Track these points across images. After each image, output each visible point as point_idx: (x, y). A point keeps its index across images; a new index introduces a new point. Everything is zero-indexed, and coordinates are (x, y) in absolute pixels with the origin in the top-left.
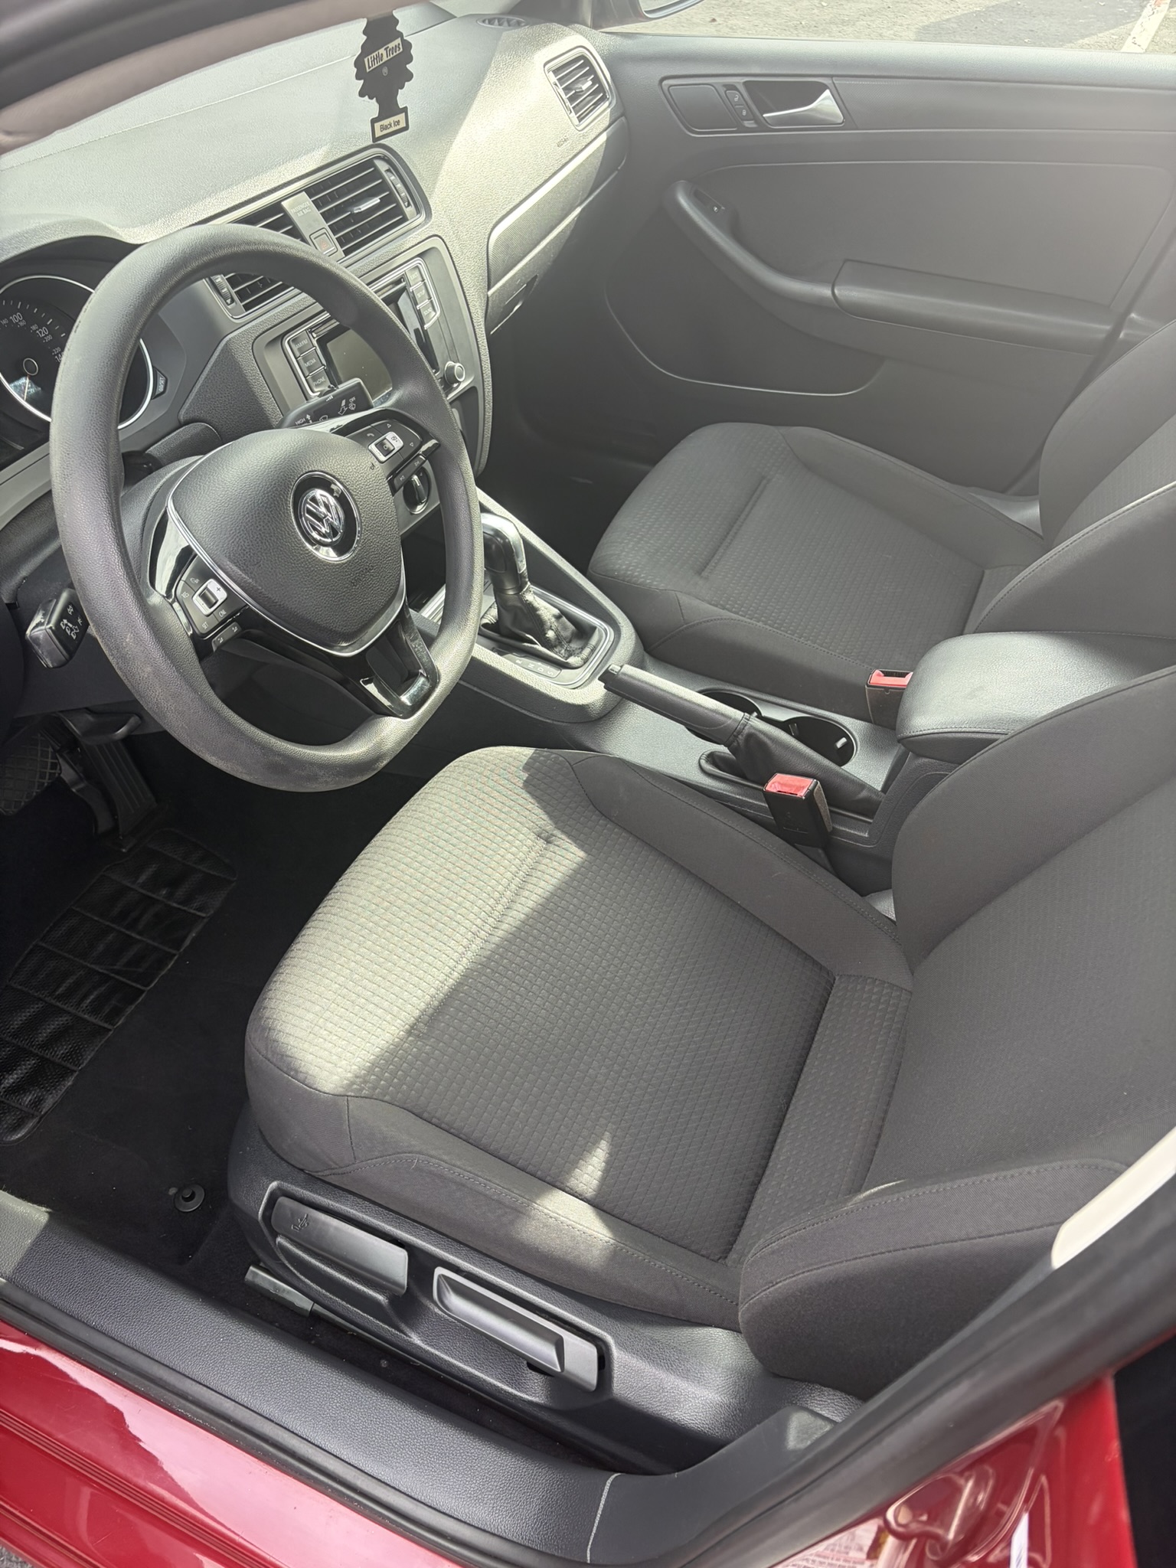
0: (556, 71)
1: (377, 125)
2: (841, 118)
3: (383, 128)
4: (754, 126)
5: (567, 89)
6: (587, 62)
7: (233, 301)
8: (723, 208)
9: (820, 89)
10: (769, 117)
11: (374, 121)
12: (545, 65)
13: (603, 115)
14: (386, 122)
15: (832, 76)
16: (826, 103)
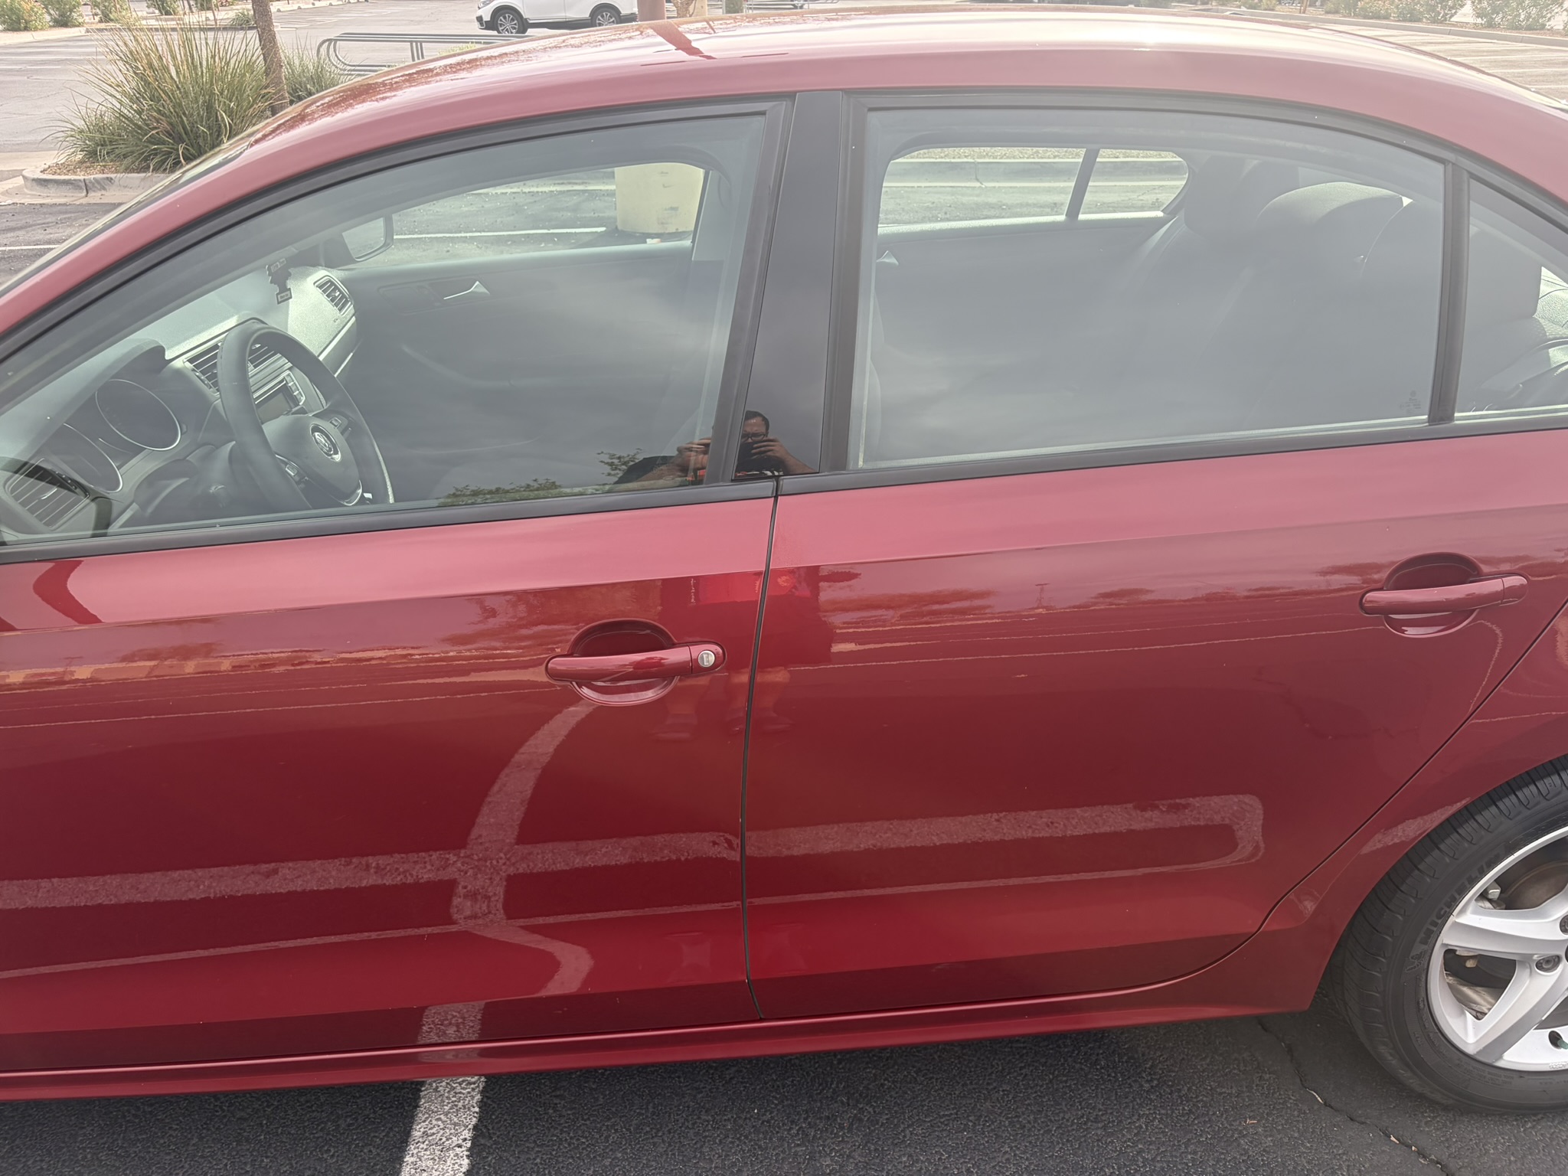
0: (320, 287)
1: (279, 296)
2: (489, 294)
3: (282, 297)
4: (439, 304)
5: (328, 296)
6: (332, 284)
7: (211, 387)
9: (473, 281)
10: (446, 299)
11: (277, 294)
12: (314, 284)
13: (350, 309)
14: (282, 295)
15: (478, 274)
16: (477, 287)
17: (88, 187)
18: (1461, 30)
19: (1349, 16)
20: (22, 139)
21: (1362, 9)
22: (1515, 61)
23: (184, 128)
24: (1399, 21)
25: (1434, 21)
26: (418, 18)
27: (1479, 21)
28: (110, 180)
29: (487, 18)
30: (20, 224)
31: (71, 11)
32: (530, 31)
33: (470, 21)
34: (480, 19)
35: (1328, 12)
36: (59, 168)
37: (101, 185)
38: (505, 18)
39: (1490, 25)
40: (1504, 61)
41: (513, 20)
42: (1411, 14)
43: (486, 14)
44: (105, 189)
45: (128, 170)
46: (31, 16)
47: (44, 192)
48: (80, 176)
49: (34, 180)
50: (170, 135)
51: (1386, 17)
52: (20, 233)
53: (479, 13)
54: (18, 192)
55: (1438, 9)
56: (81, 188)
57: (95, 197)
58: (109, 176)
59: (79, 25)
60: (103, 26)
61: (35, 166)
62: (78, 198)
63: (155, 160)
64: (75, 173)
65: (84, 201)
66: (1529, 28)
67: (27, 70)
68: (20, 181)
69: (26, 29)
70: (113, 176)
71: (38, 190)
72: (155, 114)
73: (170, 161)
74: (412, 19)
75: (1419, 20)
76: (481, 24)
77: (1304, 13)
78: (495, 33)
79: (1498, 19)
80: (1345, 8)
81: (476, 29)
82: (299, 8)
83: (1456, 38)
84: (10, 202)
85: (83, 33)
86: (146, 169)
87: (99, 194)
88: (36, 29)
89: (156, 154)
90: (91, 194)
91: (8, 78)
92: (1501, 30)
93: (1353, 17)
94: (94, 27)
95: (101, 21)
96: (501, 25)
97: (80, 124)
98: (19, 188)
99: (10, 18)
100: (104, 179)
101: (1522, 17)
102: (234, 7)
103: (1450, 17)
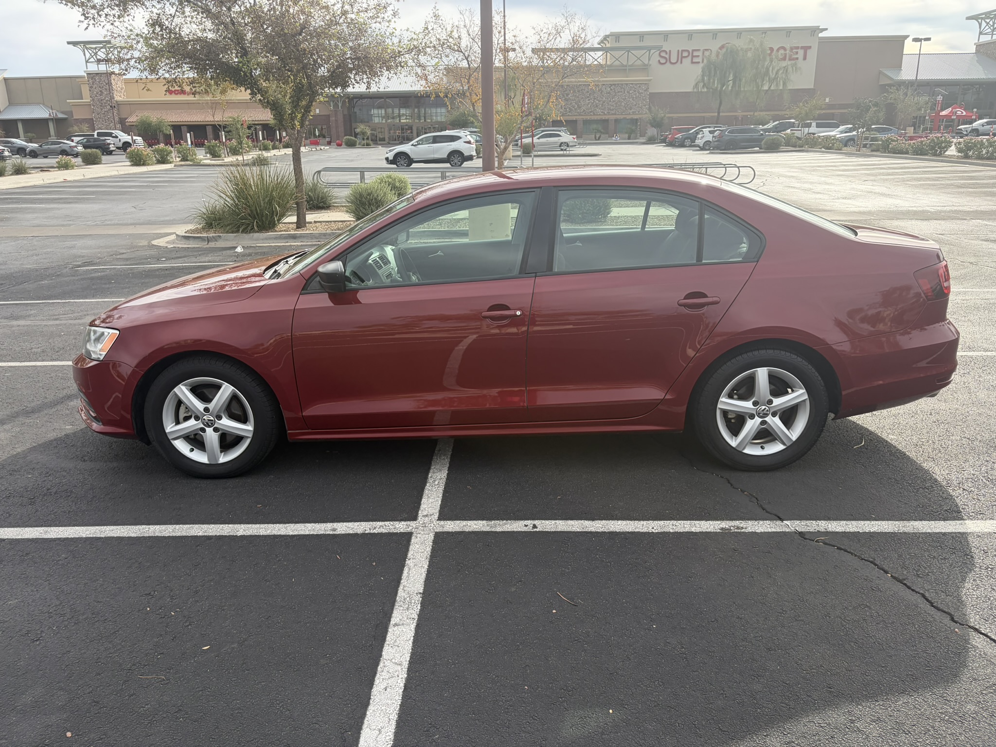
17: (208, 240)
18: (950, 160)
19: (885, 152)
20: (162, 219)
21: (892, 148)
22: (974, 177)
23: (257, 213)
24: (914, 155)
25: (935, 155)
26: (351, 159)
27: (960, 154)
28: (220, 237)
29: (391, 158)
30: (183, 255)
31: (167, 155)
32: (414, 165)
33: (382, 160)
34: (387, 159)
35: (872, 151)
36: (192, 231)
37: (215, 239)
38: (401, 158)
39: (966, 157)
40: (967, 176)
41: (405, 159)
42: (921, 151)
43: (391, 156)
44: (216, 241)
45: (227, 232)
46: (146, 158)
47: (187, 242)
48: (205, 235)
49: (183, 236)
50: (250, 216)
51: (907, 153)
52: (185, 259)
53: (387, 156)
54: (173, 242)
55: (937, 148)
56: (205, 240)
57: (212, 245)
58: (219, 235)
59: (171, 163)
60: (183, 163)
61: (182, 230)
62: (204, 245)
63: (242, 228)
64: (202, 234)
65: (207, 246)
66: (988, 159)
67: (152, 186)
68: (173, 237)
69: (144, 165)
70: (221, 235)
71: (184, 241)
72: (244, 206)
73: (249, 228)
74: (348, 158)
75: (926, 154)
76: (388, 162)
77: (859, 151)
78: (395, 166)
79: (971, 153)
80: (882, 148)
81: (385, 164)
82: (285, 154)
83: (945, 164)
84: (172, 246)
85: (173, 167)
86: (238, 231)
87: (213, 243)
88: (148, 165)
89: (243, 225)
90: (210, 243)
91: (143, 190)
92: (972, 160)
93: (888, 153)
94: (178, 163)
95: (181, 161)
96: (398, 162)
97: (204, 211)
98: (174, 240)
99: (136, 159)
100: (216, 236)
101: (984, 152)
102: (250, 153)
103: (944, 152)
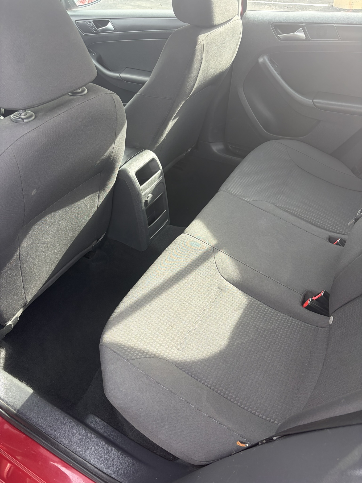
2: (114, 29)
4: (96, 32)
8: (96, 54)
9: (108, 22)
10: (99, 30)
15: (110, 18)
16: (110, 26)
